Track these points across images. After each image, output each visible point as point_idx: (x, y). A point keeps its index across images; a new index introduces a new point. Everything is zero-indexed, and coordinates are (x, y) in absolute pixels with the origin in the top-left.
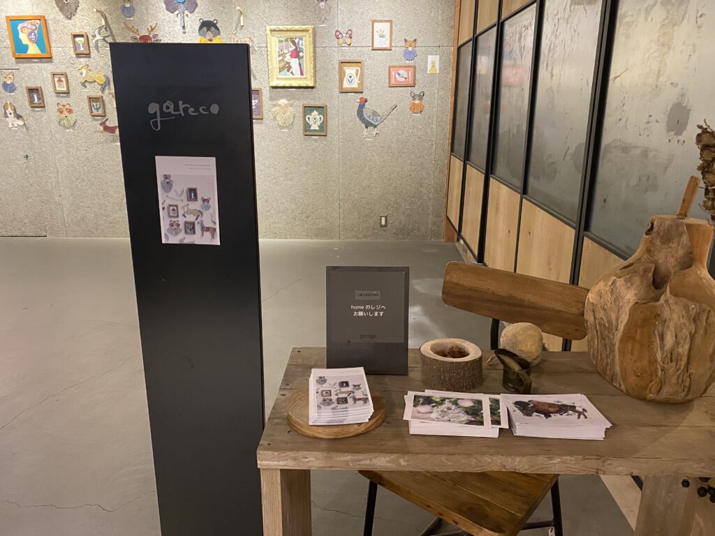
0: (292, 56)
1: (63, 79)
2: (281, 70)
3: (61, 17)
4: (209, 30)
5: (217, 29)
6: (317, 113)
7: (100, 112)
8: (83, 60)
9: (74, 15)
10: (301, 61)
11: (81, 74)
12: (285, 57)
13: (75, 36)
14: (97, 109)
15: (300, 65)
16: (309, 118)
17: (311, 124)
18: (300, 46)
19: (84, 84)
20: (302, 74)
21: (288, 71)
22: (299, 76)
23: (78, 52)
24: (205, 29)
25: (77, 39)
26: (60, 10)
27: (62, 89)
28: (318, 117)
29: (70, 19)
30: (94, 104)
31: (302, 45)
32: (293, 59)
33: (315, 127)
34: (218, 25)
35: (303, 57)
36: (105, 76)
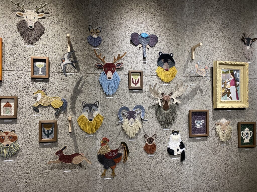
0: (231, 85)
1: (12, 104)
2: (223, 95)
3: (21, 41)
4: (166, 61)
5: (173, 61)
6: (248, 129)
7: (51, 138)
8: (39, 85)
9: (37, 41)
10: (237, 88)
11: (36, 98)
12: (226, 85)
13: (35, 60)
14: (48, 135)
15: (237, 91)
16: (243, 134)
17: (244, 138)
18: (237, 77)
19: (36, 109)
20: (238, 98)
21: (228, 96)
22: (236, 100)
23: (35, 76)
24: (163, 60)
25: (37, 64)
26: (22, 35)
27: (9, 115)
28: (249, 132)
29: (32, 44)
30: (46, 130)
31: (239, 76)
32: (232, 87)
33: (247, 141)
34: (173, 58)
35: (239, 85)
36: (63, 100)
